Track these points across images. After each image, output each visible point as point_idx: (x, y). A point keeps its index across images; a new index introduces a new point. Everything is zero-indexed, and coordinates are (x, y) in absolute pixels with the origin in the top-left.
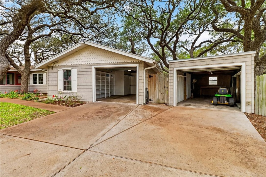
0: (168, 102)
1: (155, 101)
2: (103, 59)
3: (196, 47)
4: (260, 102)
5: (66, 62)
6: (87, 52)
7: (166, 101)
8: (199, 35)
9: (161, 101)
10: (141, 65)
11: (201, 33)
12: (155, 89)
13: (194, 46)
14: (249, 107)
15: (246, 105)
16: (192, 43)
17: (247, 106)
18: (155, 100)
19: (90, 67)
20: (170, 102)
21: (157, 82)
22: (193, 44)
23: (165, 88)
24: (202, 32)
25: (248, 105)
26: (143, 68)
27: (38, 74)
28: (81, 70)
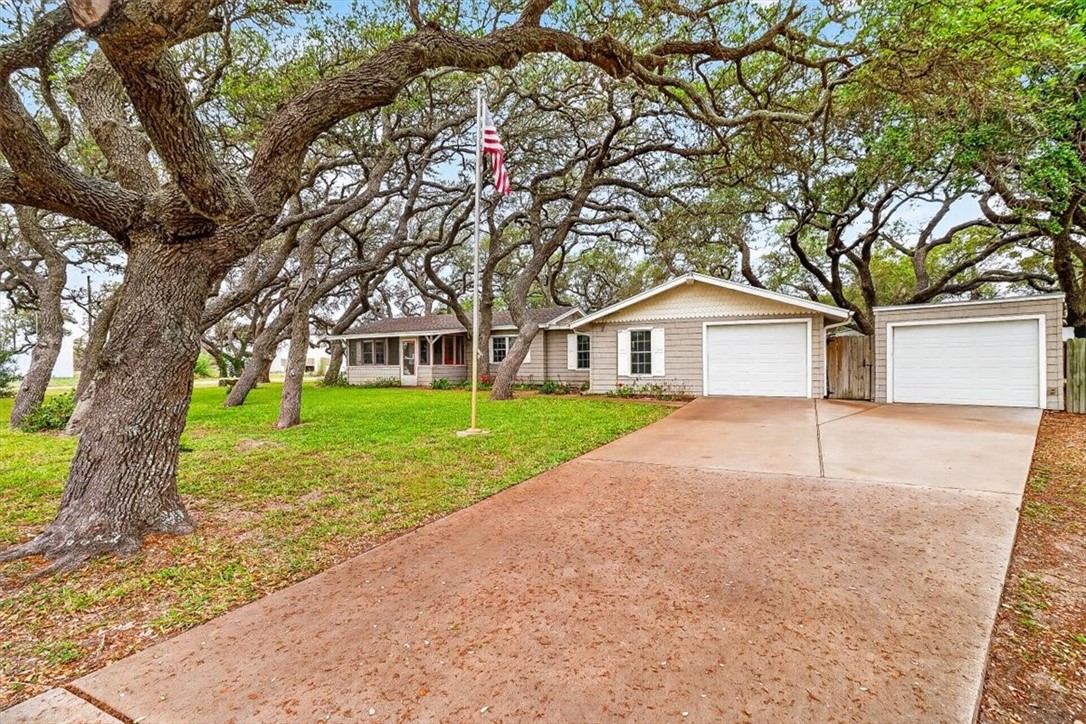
0: (873, 396)
1: (840, 395)
2: (723, 308)
3: (936, 243)
4: (1076, 389)
5: (639, 313)
6: (689, 294)
7: (867, 393)
8: (945, 209)
9: (856, 394)
10: (817, 321)
11: (949, 201)
12: (839, 369)
13: (928, 241)
14: (1053, 398)
15: (1048, 395)
16: (923, 232)
17: (1050, 397)
18: (840, 392)
19: (698, 325)
20: (878, 395)
21: (844, 352)
22: (925, 234)
23: (864, 365)
24: (954, 198)
25: (1052, 394)
26: (822, 325)
27: (507, 336)
28: (674, 331)
